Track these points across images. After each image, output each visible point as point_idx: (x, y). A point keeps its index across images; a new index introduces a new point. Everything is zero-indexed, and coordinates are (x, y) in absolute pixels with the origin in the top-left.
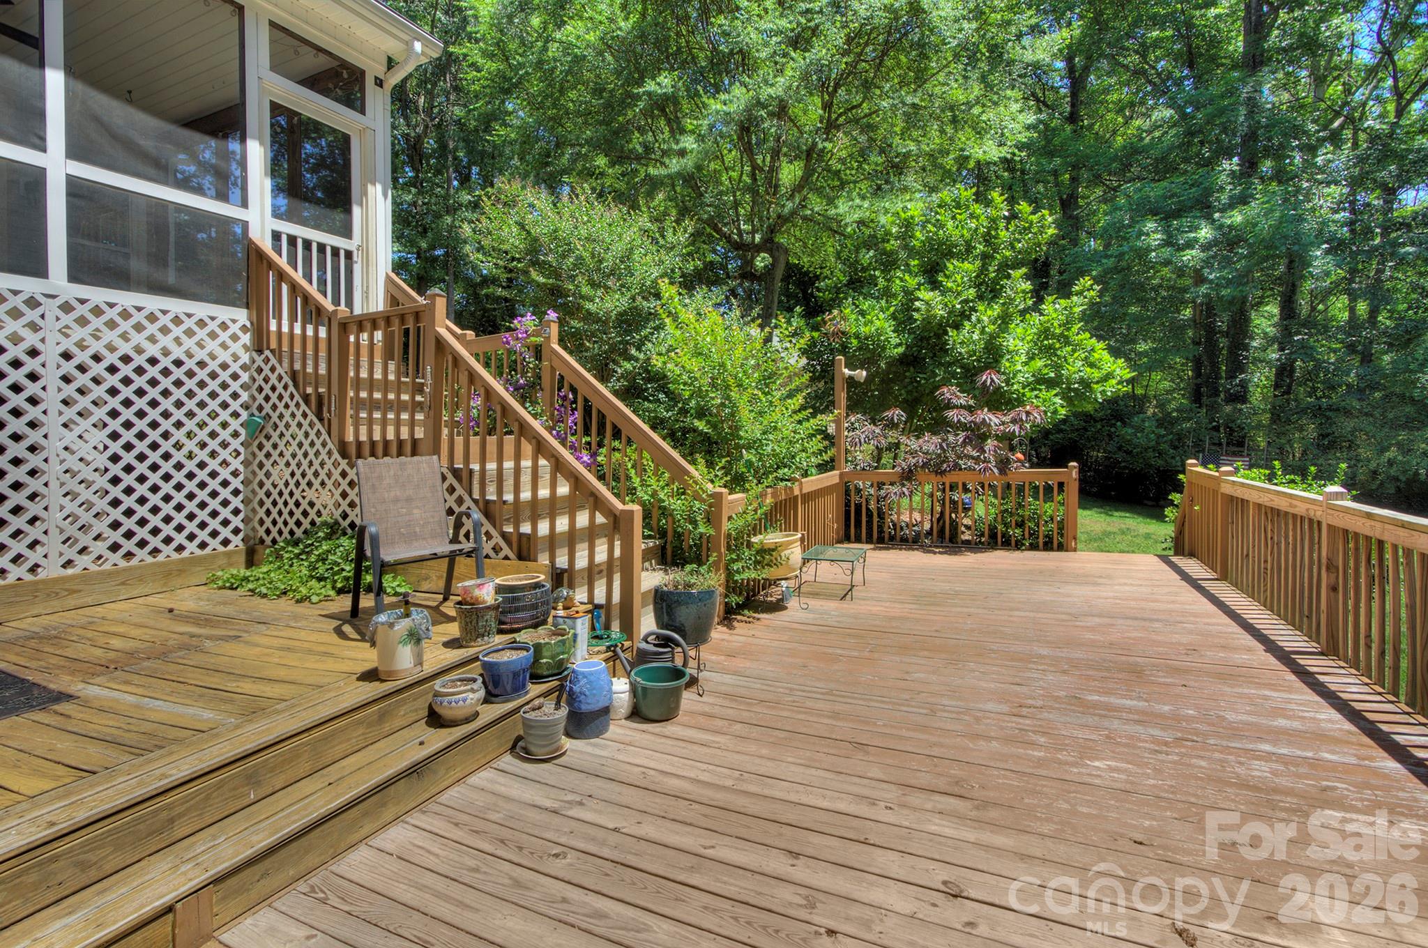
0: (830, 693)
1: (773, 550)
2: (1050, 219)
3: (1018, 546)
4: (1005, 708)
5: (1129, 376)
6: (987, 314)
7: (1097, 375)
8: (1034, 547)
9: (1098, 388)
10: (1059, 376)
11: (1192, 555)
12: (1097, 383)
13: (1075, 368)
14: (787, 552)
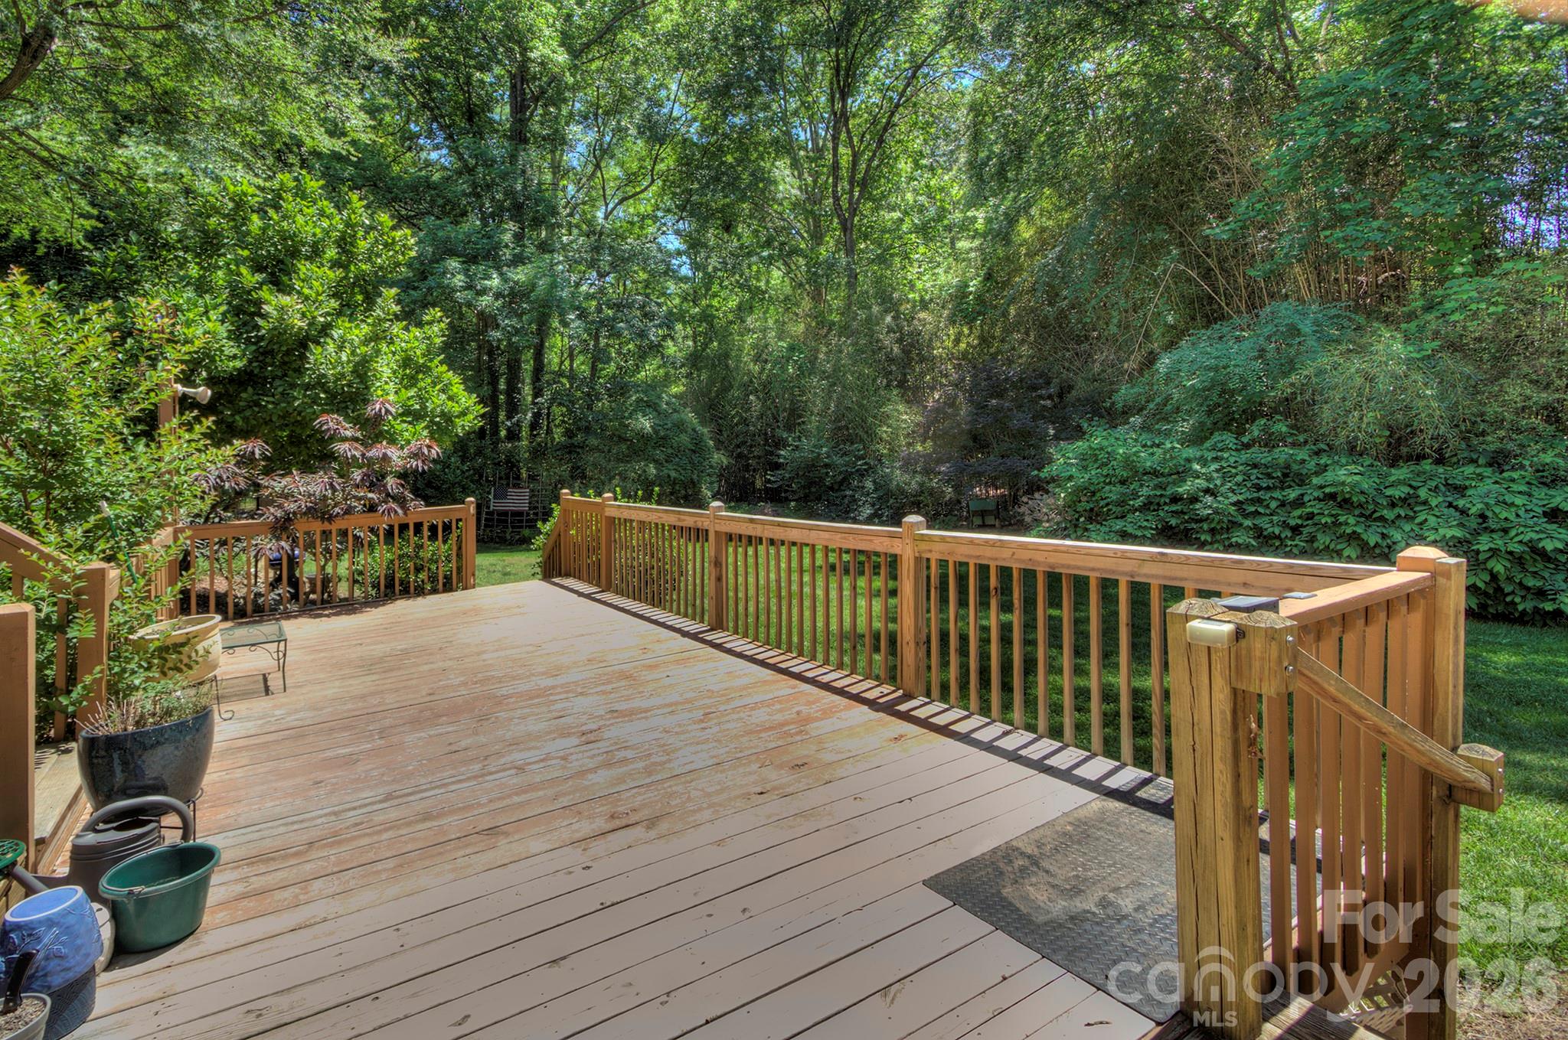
0: (389, 797)
1: (183, 645)
2: (412, 241)
3: (420, 592)
4: (574, 741)
5: (482, 411)
6: (356, 332)
7: (457, 409)
8: (434, 591)
9: (459, 422)
10: (424, 407)
11: (568, 575)
12: (458, 417)
13: (437, 401)
14: (205, 644)
